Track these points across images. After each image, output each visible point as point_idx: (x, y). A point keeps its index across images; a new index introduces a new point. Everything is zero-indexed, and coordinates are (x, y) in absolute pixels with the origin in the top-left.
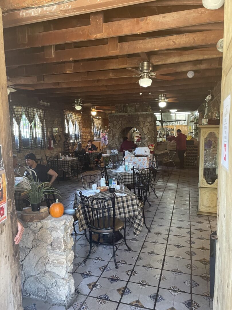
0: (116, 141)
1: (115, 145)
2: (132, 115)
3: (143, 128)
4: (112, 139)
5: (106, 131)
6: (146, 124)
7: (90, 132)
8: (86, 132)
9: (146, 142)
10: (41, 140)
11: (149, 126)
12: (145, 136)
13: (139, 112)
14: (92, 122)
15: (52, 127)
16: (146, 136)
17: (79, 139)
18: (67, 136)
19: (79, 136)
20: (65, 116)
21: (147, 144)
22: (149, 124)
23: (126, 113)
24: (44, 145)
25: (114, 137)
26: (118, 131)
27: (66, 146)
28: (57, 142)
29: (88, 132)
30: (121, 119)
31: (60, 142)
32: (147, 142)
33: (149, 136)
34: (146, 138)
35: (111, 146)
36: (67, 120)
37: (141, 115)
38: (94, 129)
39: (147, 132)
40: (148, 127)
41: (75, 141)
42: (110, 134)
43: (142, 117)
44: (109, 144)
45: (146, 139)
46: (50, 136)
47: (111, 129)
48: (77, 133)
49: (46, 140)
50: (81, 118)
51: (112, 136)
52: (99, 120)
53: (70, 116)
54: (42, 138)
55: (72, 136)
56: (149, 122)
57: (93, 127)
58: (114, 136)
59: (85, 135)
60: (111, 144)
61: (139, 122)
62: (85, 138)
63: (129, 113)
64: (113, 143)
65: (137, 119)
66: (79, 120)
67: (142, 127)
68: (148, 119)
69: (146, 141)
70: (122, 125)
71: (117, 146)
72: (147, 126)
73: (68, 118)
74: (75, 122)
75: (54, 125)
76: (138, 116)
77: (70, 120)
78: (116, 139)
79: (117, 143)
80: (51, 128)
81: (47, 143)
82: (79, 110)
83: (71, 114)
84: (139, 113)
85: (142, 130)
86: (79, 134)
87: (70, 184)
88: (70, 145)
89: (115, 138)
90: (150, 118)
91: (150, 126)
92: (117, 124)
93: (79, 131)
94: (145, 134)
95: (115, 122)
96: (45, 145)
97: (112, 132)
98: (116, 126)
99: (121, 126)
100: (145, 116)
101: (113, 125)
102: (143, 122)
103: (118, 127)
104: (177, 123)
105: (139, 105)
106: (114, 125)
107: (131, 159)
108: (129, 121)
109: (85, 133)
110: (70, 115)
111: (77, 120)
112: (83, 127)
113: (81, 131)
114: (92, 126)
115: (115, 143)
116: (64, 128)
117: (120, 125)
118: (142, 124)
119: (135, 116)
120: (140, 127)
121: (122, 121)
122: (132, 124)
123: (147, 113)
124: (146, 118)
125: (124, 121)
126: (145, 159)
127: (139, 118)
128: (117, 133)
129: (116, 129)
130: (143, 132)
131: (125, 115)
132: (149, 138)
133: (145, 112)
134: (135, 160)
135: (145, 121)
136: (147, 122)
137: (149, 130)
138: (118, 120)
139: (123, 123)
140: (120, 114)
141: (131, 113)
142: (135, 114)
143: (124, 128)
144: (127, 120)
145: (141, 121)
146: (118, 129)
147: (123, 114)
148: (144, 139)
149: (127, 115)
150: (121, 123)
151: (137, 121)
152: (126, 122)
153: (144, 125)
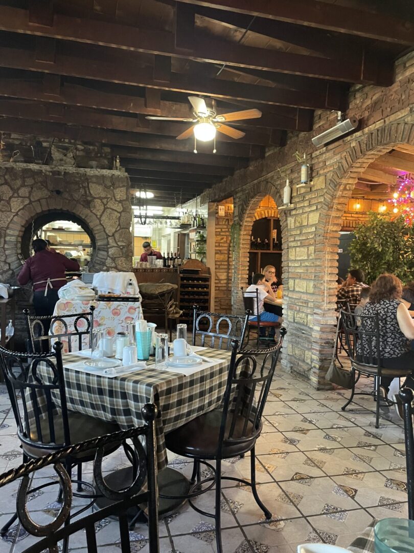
0: (7, 252)
2: (65, 173)
3: (101, 216)
6: (110, 205)
9: (112, 258)
11: (120, 213)
12: (108, 242)
16: (111, 241)
23: (46, 164)
25: (2, 240)
26: (15, 219)
30: (29, 181)
32: (114, 259)
33: (122, 241)
34: (111, 247)
39: (114, 230)
40: (119, 215)
43: (99, 184)
45: (111, 251)
56: (120, 202)
58: (0, 234)
61: (89, 198)
63: (56, 166)
65: (84, 187)
67: (99, 214)
69: (113, 255)
70: (31, 202)
71: (10, 269)
72: (116, 213)
76: (87, 179)
78: (6, 246)
79: (9, 261)
84: (90, 172)
85: (98, 221)
90: (124, 189)
91: (123, 211)
92: (12, 197)
94: (109, 236)
95: (5, 189)
98: (8, 202)
99: (29, 204)
100: (108, 183)
103: (16, 205)
105: (82, 150)
106: (1, 200)
108: (58, 192)
115: (3, 259)
117: (23, 202)
118: (98, 205)
119: (76, 177)
120: (95, 214)
121: (32, 188)
122: (67, 201)
123: (114, 175)
124: (112, 188)
125: (41, 189)
126: (135, 309)
127: (91, 186)
128: (11, 225)
129: (11, 211)
130: (102, 227)
131: (44, 171)
132: (121, 247)
133: (109, 171)
134: (100, 311)
135: (109, 196)
136: (116, 200)
137: (119, 225)
138: (19, 182)
139: (34, 194)
140: (25, 165)
141: (63, 166)
142: (78, 173)
143: (39, 210)
144: (51, 187)
145: (95, 196)
146: (17, 214)
147: (35, 167)
148: (104, 251)
149: (51, 172)
150: (30, 195)
151: (83, 195)
152: (45, 193)
153: (105, 209)
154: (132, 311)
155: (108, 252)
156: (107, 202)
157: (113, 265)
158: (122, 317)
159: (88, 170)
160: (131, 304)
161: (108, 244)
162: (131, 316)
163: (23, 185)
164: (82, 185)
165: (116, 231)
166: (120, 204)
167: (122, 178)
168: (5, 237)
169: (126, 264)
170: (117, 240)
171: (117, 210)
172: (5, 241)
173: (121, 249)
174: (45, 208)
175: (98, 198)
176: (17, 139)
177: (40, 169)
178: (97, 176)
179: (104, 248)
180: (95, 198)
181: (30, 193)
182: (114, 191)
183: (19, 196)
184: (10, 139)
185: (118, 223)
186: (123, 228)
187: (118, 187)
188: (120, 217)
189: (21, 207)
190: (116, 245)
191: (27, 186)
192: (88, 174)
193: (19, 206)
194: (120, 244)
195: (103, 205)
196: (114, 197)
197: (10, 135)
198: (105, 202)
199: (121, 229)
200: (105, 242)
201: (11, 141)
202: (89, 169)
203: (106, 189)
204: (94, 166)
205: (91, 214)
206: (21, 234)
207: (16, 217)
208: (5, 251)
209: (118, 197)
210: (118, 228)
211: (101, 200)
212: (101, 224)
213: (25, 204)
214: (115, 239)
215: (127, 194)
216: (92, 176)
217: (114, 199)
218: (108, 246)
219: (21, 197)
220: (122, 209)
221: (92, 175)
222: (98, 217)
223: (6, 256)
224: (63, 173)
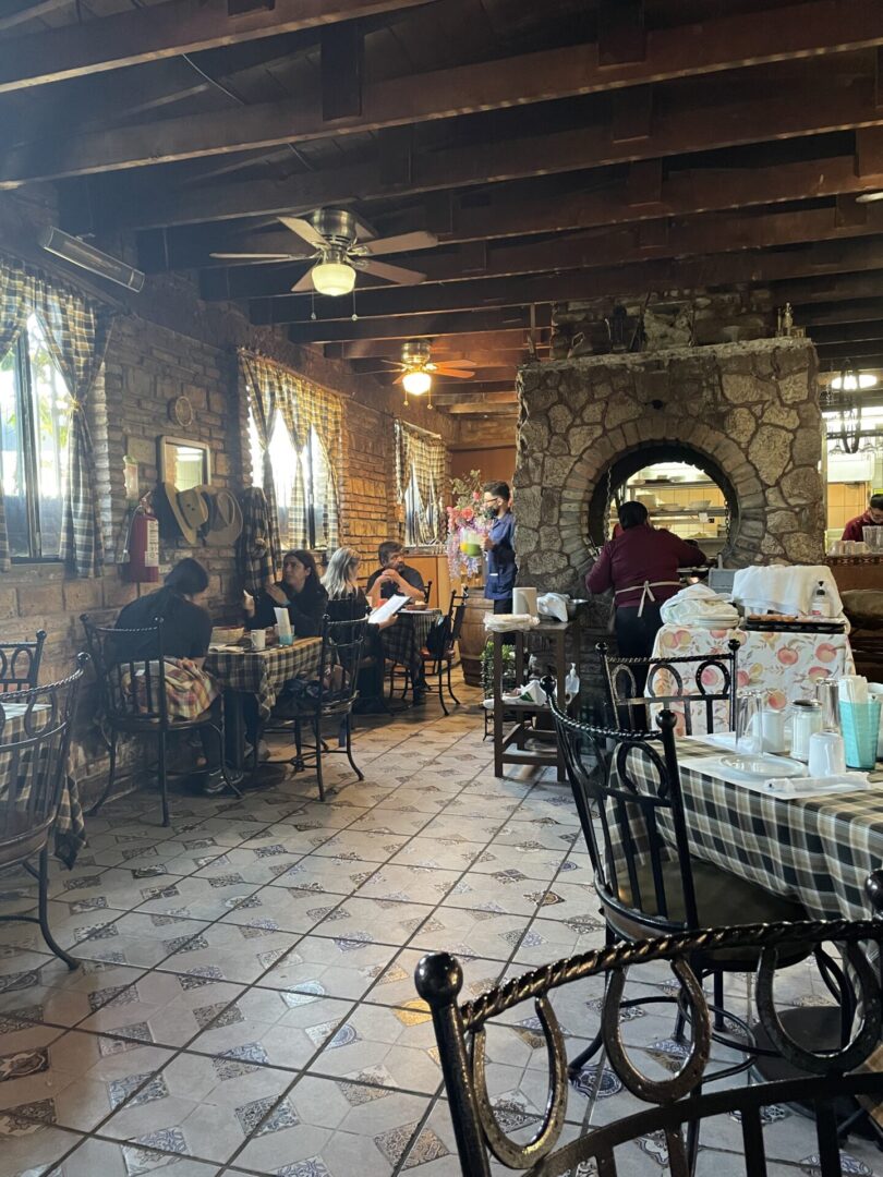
0: (564, 534)
1: (556, 556)
2: (672, 362)
3: (749, 443)
4: (541, 523)
5: (474, 494)
6: (769, 417)
7: (385, 503)
8: (364, 500)
9: (774, 535)
11: (793, 432)
12: (766, 499)
13: (722, 340)
15: (158, 441)
16: (771, 497)
17: (331, 536)
18: (254, 509)
19: (332, 516)
20: (246, 383)
22: (791, 421)
23: (635, 350)
24: (87, 548)
25: (556, 511)
26: (578, 468)
28: (190, 536)
29: (377, 502)
30: (602, 391)
31: (209, 538)
32: (779, 538)
33: (800, 496)
34: (773, 511)
35: (531, 565)
36: (260, 409)
37: (738, 358)
38: (404, 488)
39: (780, 471)
40: (791, 436)
42: (528, 491)
43: (741, 373)
45: (773, 520)
47: (535, 460)
48: (316, 506)
50: (339, 419)
51: (540, 500)
53: (277, 396)
56: (795, 406)
58: (551, 500)
59: (361, 515)
60: (530, 554)
61: (723, 409)
62: (360, 532)
63: (653, 350)
64: (544, 546)
65: (711, 387)
66: (331, 427)
67: (744, 439)
68: (782, 384)
69: (776, 527)
70: (605, 432)
71: (569, 566)
72: (784, 433)
73: (267, 400)
74: (309, 432)
75: (170, 426)
76: (717, 367)
77: (279, 414)
78: (562, 523)
79: (567, 549)
80: (153, 445)
81: (117, 537)
83: (287, 382)
84: (723, 350)
85: (743, 455)
86: (331, 507)
89: (561, 515)
90: (803, 377)
91: (800, 427)
92: (572, 426)
93: (330, 488)
94: (767, 487)
95: (560, 412)
97: (537, 480)
98: (565, 437)
99: (601, 436)
100: (766, 369)
101: (544, 431)
102: (748, 405)
103: (579, 440)
105: (706, 307)
106: (552, 433)
108: (658, 405)
110: (280, 388)
111: (317, 426)
112: (353, 473)
113: (342, 489)
114: (398, 475)
115: (557, 546)
116: (237, 456)
117: (590, 433)
118: (743, 421)
119: (693, 366)
120: (733, 440)
121: (607, 403)
122: (676, 421)
123: (778, 347)
124: (773, 378)
125: (623, 402)
126: (834, 650)
127: (727, 381)
128: (569, 480)
129: (569, 454)
130: (750, 468)
131: (630, 366)
132: (797, 509)
133: (766, 342)
134: (750, 653)
135: (767, 397)
136: (783, 404)
137: (791, 458)
138: (583, 396)
139: (611, 416)
140: (594, 359)
141: (667, 348)
142: (697, 359)
143: (620, 446)
144: (643, 396)
145: (735, 402)
146: (580, 459)
147: (612, 360)
148: (755, 519)
149: (643, 364)
150: (603, 418)
151: (708, 404)
152: (632, 410)
153: (758, 426)
154: (826, 653)
155: (765, 522)
156: (763, 413)
157: (779, 550)
158: (803, 667)
159: (719, 347)
160: (823, 638)
161: (766, 503)
162: (825, 666)
163: (591, 400)
164: (708, 382)
165: (784, 474)
166: (794, 413)
167: (797, 351)
168: (560, 504)
169: (808, 546)
170: (786, 495)
171: (786, 425)
172: (560, 512)
173: (797, 514)
174: (633, 441)
175: (742, 405)
176: (579, 311)
177: (623, 362)
178: (740, 356)
179: (757, 514)
180: (736, 406)
181: (604, 413)
182: (780, 383)
183: (584, 424)
184: (567, 312)
185: (788, 456)
186: (800, 466)
187: (788, 374)
188: (793, 441)
189: (589, 443)
190: (784, 505)
191: (599, 400)
192: (720, 355)
193: (585, 442)
194: (793, 501)
195: (753, 419)
196: (780, 397)
197: (566, 305)
198: (758, 412)
199: (795, 467)
200: (759, 500)
201: (568, 316)
202: (722, 346)
203: (760, 383)
204: (734, 337)
205: (727, 441)
206: (589, 496)
207: (579, 464)
208: (560, 531)
209: (789, 397)
210: (790, 467)
211: (750, 409)
212: (749, 462)
213: (595, 436)
214: (781, 492)
215: (809, 386)
216: (730, 360)
217: (778, 403)
218: (767, 509)
219: (588, 424)
220: (798, 422)
221: (729, 356)
222: (743, 446)
223: (562, 541)
224: (666, 364)
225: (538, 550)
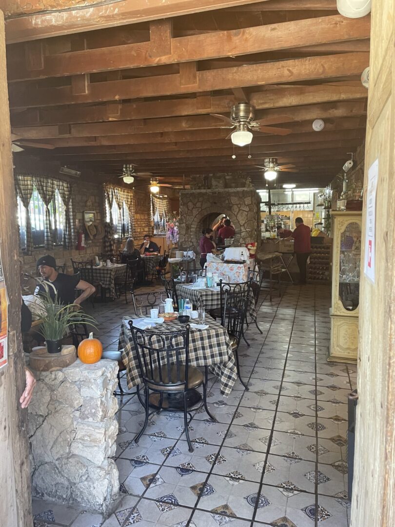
0: (192, 236)
1: (189, 243)
2: (219, 193)
4: (186, 234)
5: (174, 219)
6: (242, 208)
7: (147, 220)
8: (140, 220)
10: (64, 234)
13: (231, 187)
14: (151, 204)
15: (83, 213)
16: (242, 229)
17: (130, 233)
18: (109, 228)
19: (130, 227)
20: (105, 193)
21: (244, 242)
22: (247, 209)
23: (209, 188)
24: (69, 243)
25: (189, 230)
26: (195, 219)
27: (108, 244)
28: (92, 237)
29: (144, 220)
30: (201, 199)
31: (96, 237)
32: (244, 239)
33: (249, 228)
35: (183, 244)
36: (109, 200)
37: (234, 192)
38: (154, 215)
39: (244, 222)
40: (247, 213)
41: (122, 236)
42: (182, 225)
43: (235, 196)
44: (181, 241)
45: (243, 234)
46: (80, 226)
47: (184, 217)
48: (125, 223)
49: (73, 234)
50: (132, 197)
51: (185, 227)
52: (164, 201)
53: (114, 194)
54: (66, 231)
55: (118, 228)
56: (248, 205)
57: (153, 213)
58: (188, 228)
59: (140, 225)
60: (183, 242)
61: (230, 205)
62: (139, 230)
63: (214, 189)
65: (228, 199)
66: (129, 200)
67: (236, 213)
68: (245, 199)
70: (202, 210)
71: (193, 245)
72: (245, 212)
73: (111, 196)
74: (123, 203)
75: (86, 208)
76: (229, 194)
77: (114, 200)
78: (191, 234)
79: (193, 241)
80: (81, 214)
81: (75, 239)
82: (129, 183)
83: (117, 189)
84: (231, 190)
85: (235, 217)
86: (130, 224)
87: (113, 309)
88: (114, 243)
89: (191, 231)
90: (250, 198)
91: (249, 211)
92: (193, 208)
93: (129, 219)
94: (241, 226)
95: (190, 204)
96: (71, 242)
97: (184, 222)
98: (192, 211)
100: (241, 195)
101: (186, 209)
102: (237, 205)
103: (195, 212)
104: (296, 207)
105: (231, 175)
106: (188, 210)
107: (217, 268)
108: (215, 203)
109: (139, 223)
110: (114, 192)
111: (125, 201)
112: (136, 213)
113: (133, 218)
114: (152, 211)
115: (190, 240)
116: (103, 213)
117: (198, 210)
118: (235, 209)
119: (224, 194)
121: (202, 202)
122: (219, 208)
123: (244, 190)
124: (243, 198)
125: (206, 202)
126: (241, 268)
127: (232, 198)
128: (193, 222)
129: (193, 215)
130: (237, 221)
131: (208, 193)
133: (241, 189)
134: (224, 268)
135: (241, 203)
136: (245, 205)
137: (247, 219)
138: (196, 200)
140: (199, 190)
141: (217, 189)
142: (225, 192)
143: (206, 214)
144: (211, 201)
145: (234, 204)
146: (195, 217)
147: (204, 191)
148: (239, 234)
149: (211, 192)
151: (227, 204)
152: (209, 204)
153: (239, 210)
154: (239, 268)
155: (241, 235)
156: (240, 206)
158: (234, 271)
159: (229, 189)
160: (239, 265)
161: (241, 230)
162: (239, 271)
163: (198, 201)
166: (248, 207)
167: (248, 191)
168: (191, 229)
169: (251, 241)
170: (246, 228)
173: (248, 233)
174: (209, 213)
177: (206, 192)
181: (202, 205)
186: (249, 221)
188: (247, 215)
189: (198, 213)
190: (245, 231)
191: (200, 201)
194: (247, 230)
196: (244, 203)
200: (239, 229)
203: (240, 199)
204: (233, 187)
205: (232, 214)
206: (198, 226)
215: (251, 200)
216: (233, 193)
219: (197, 208)
222: (236, 215)
223: (191, 238)
224: (217, 193)
225: (185, 241)
